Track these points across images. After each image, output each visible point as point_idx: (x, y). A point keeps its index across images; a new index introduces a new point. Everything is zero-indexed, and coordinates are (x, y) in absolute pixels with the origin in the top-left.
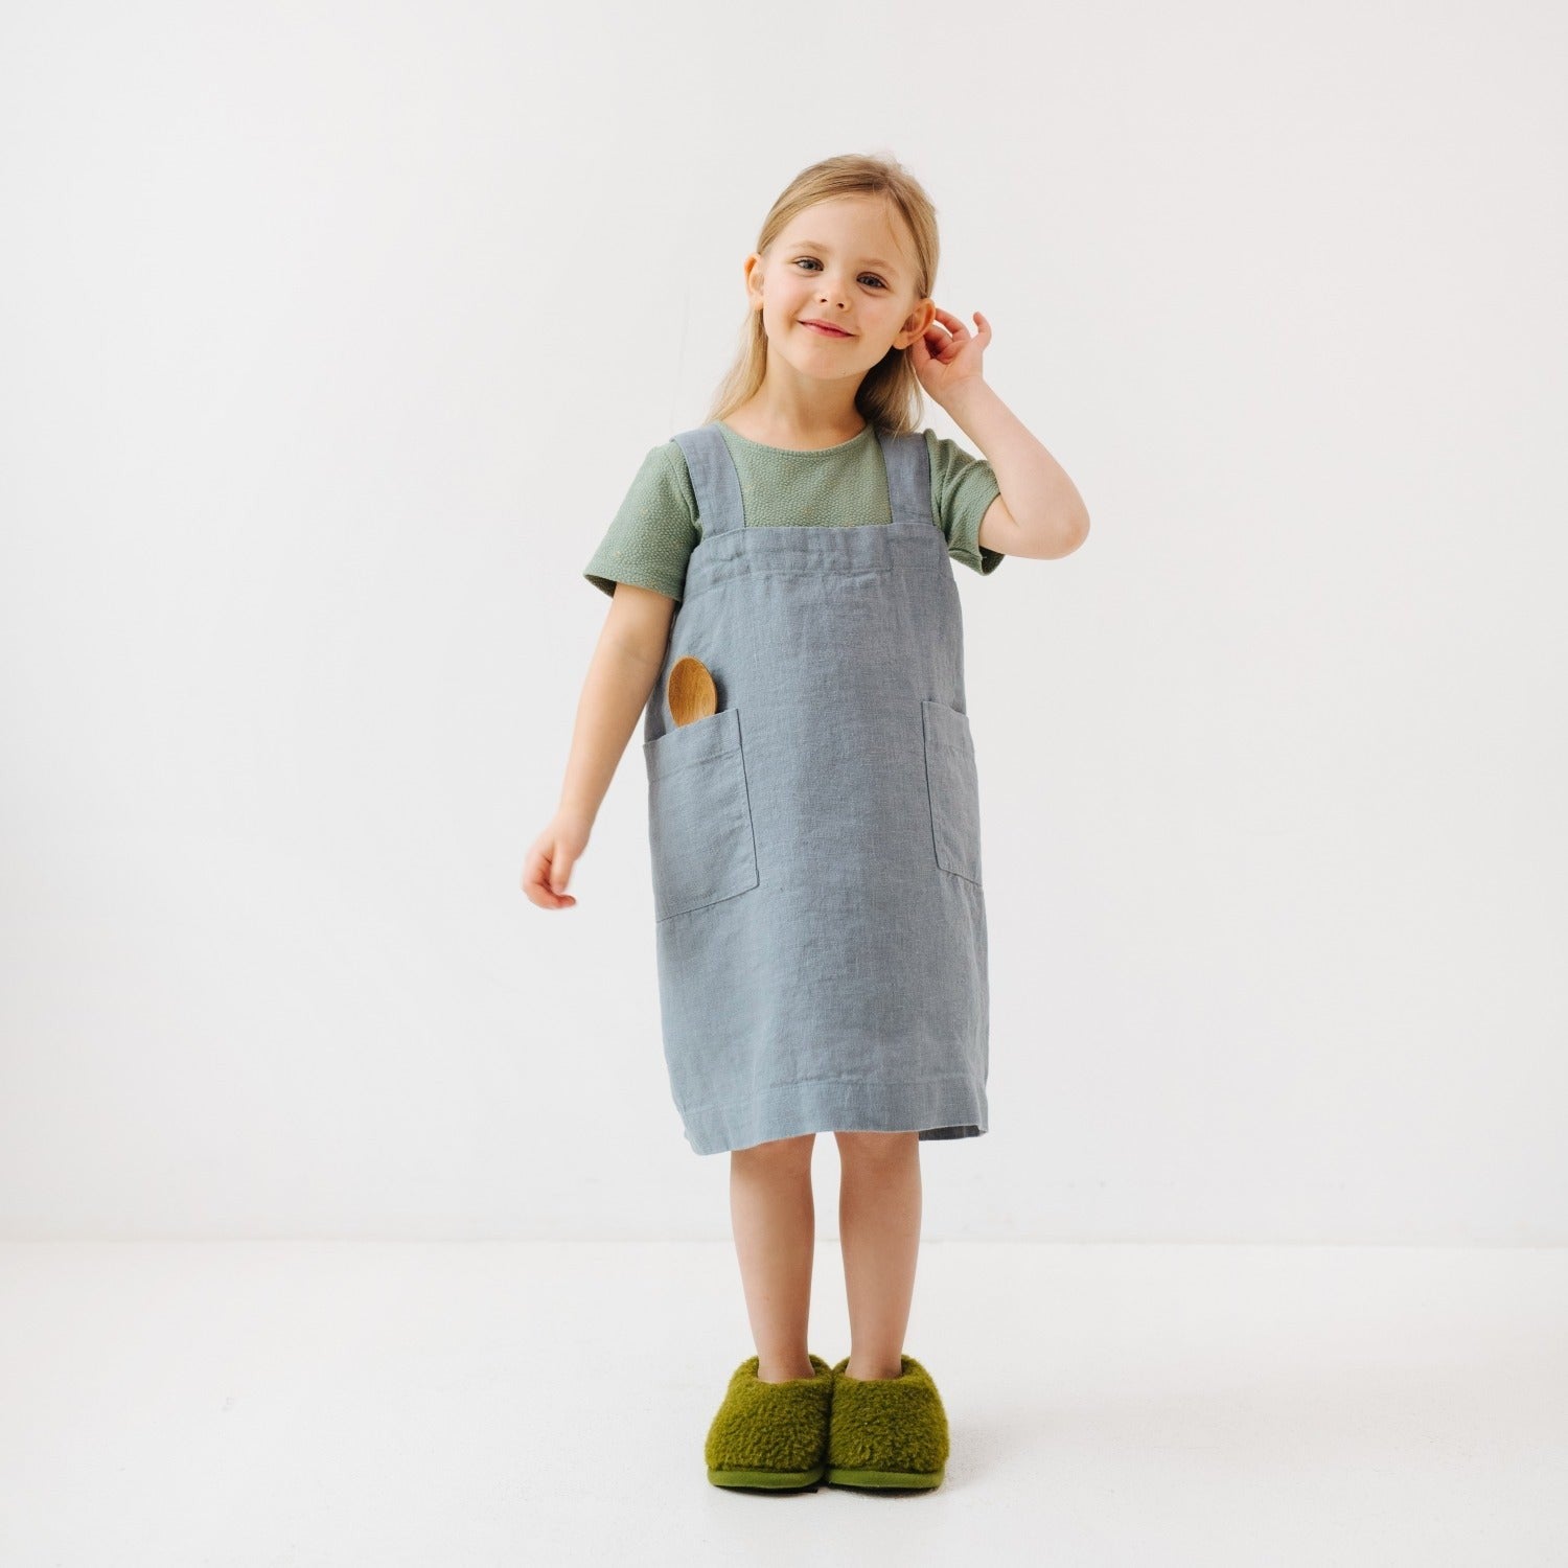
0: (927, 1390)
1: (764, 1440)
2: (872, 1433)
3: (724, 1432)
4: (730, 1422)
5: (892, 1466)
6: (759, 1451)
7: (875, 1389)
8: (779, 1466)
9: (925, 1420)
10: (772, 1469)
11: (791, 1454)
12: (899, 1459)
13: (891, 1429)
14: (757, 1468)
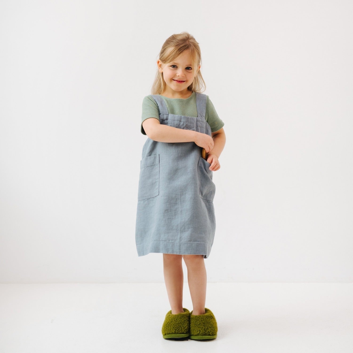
0: (211, 316)
1: (175, 327)
2: (199, 327)
3: (166, 326)
4: (167, 324)
5: (205, 334)
6: (174, 329)
7: (199, 317)
8: (179, 332)
9: (211, 323)
10: (178, 333)
11: (181, 330)
12: (206, 332)
13: (204, 326)
14: (174, 333)
